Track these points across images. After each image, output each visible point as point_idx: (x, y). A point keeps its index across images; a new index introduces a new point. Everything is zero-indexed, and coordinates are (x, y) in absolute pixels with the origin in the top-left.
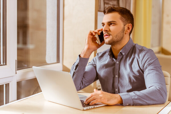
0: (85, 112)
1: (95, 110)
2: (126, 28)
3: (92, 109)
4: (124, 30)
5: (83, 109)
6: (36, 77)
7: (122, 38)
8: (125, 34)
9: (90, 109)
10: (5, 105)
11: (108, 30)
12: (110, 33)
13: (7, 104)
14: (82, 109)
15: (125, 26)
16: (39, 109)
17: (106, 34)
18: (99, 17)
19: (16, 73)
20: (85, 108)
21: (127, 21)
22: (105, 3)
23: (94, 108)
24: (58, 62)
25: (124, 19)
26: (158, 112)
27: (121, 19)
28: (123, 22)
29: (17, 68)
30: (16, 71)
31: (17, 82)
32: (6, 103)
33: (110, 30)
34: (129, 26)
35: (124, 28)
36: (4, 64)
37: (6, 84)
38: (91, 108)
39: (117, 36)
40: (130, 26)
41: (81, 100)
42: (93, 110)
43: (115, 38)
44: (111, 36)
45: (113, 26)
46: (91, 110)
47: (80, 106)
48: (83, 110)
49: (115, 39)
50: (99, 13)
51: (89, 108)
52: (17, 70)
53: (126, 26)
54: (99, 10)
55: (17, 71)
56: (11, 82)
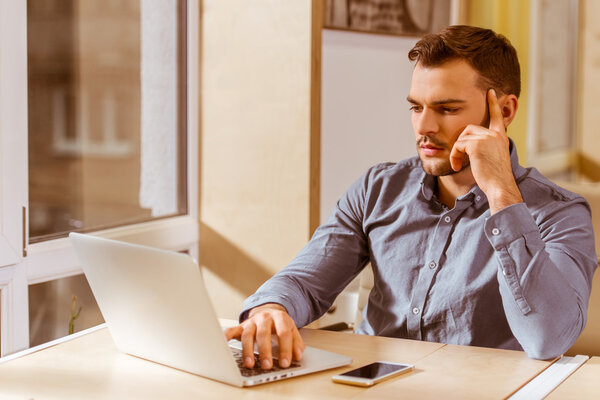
0: (251, 393)
1: (289, 385)
3: (276, 382)
5: (244, 382)
9: (268, 383)
12: (444, 140)
14: (241, 385)
17: (428, 143)
18: (327, 51)
19: (25, 254)
20: (251, 381)
23: (284, 379)
26: (507, 394)
27: (479, 87)
29: (30, 236)
30: (24, 247)
33: (441, 130)
34: (508, 103)
38: (272, 379)
42: (279, 387)
44: (446, 150)
46: (272, 388)
48: (245, 387)
50: (327, 35)
51: (264, 381)
52: (30, 243)
54: (328, 23)
55: (29, 248)
56: (6, 285)
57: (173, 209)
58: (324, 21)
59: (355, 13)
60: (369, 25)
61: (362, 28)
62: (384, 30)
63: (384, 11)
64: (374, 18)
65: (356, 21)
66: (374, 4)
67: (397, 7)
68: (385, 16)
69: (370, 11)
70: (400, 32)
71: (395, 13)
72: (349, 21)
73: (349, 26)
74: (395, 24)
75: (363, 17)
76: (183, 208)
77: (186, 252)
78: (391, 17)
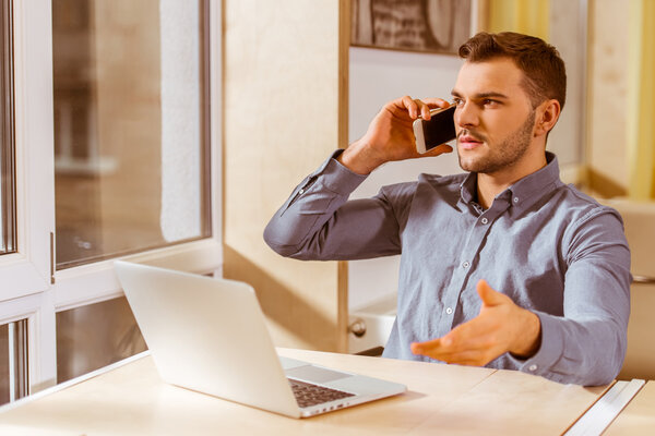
0: (308, 425)
1: (345, 416)
2: (539, 115)
3: (332, 412)
4: (533, 124)
5: (302, 413)
6: (123, 292)
7: (522, 152)
8: (535, 136)
9: (325, 413)
10: (14, 404)
11: (476, 122)
12: (484, 134)
13: (24, 401)
14: (298, 416)
15: (535, 108)
16: (138, 416)
17: (467, 136)
18: (354, 69)
19: (53, 281)
20: (307, 412)
21: (546, 90)
22: (374, 16)
23: (341, 409)
24: (207, 233)
25: (536, 86)
27: (524, 85)
28: (531, 94)
29: (57, 262)
30: (52, 273)
31: (57, 313)
32: (18, 397)
33: (482, 124)
34: (549, 108)
35: (532, 117)
36: (10, 248)
37: (17, 323)
38: (328, 410)
39: (504, 145)
40: (554, 107)
41: (290, 380)
42: (336, 417)
43: (497, 152)
44: (485, 144)
45: (494, 108)
47: (289, 402)
48: (302, 418)
49: (499, 155)
50: (354, 52)
51: (321, 412)
52: (54, 268)
53: (539, 109)
54: (354, 41)
55: (57, 274)
56: (34, 312)
57: (197, 232)
58: (350, 39)
59: (379, 30)
60: (392, 42)
61: (386, 45)
62: (407, 47)
63: (407, 28)
64: (398, 35)
65: (380, 38)
66: (397, 21)
67: (419, 23)
68: (408, 33)
69: (394, 28)
70: (422, 48)
71: (417, 29)
72: (374, 38)
73: (373, 44)
74: (418, 40)
75: (387, 34)
76: (207, 231)
77: (211, 275)
78: (414, 34)
